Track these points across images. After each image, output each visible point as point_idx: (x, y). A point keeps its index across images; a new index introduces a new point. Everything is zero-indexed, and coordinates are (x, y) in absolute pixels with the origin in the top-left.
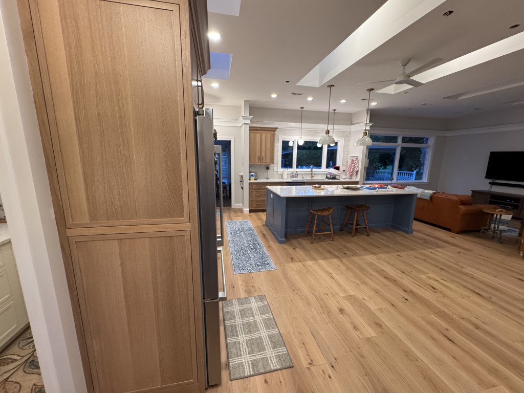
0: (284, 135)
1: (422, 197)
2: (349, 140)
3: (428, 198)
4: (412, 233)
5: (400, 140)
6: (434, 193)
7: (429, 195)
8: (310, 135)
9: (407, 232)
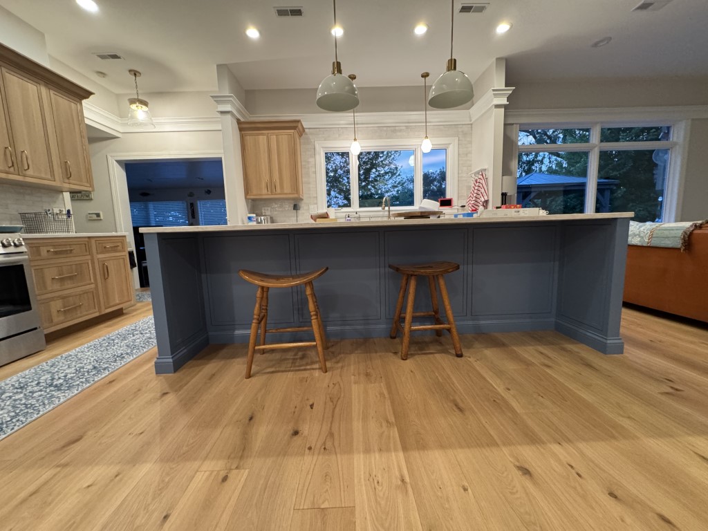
0: (325, 140)
1: (655, 243)
2: (470, 142)
3: (678, 243)
4: (619, 349)
5: (595, 137)
6: (696, 227)
7: (680, 233)
8: (380, 137)
9: (602, 349)
